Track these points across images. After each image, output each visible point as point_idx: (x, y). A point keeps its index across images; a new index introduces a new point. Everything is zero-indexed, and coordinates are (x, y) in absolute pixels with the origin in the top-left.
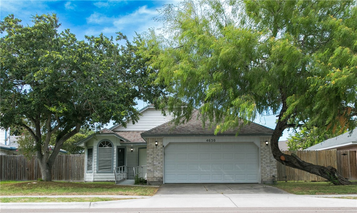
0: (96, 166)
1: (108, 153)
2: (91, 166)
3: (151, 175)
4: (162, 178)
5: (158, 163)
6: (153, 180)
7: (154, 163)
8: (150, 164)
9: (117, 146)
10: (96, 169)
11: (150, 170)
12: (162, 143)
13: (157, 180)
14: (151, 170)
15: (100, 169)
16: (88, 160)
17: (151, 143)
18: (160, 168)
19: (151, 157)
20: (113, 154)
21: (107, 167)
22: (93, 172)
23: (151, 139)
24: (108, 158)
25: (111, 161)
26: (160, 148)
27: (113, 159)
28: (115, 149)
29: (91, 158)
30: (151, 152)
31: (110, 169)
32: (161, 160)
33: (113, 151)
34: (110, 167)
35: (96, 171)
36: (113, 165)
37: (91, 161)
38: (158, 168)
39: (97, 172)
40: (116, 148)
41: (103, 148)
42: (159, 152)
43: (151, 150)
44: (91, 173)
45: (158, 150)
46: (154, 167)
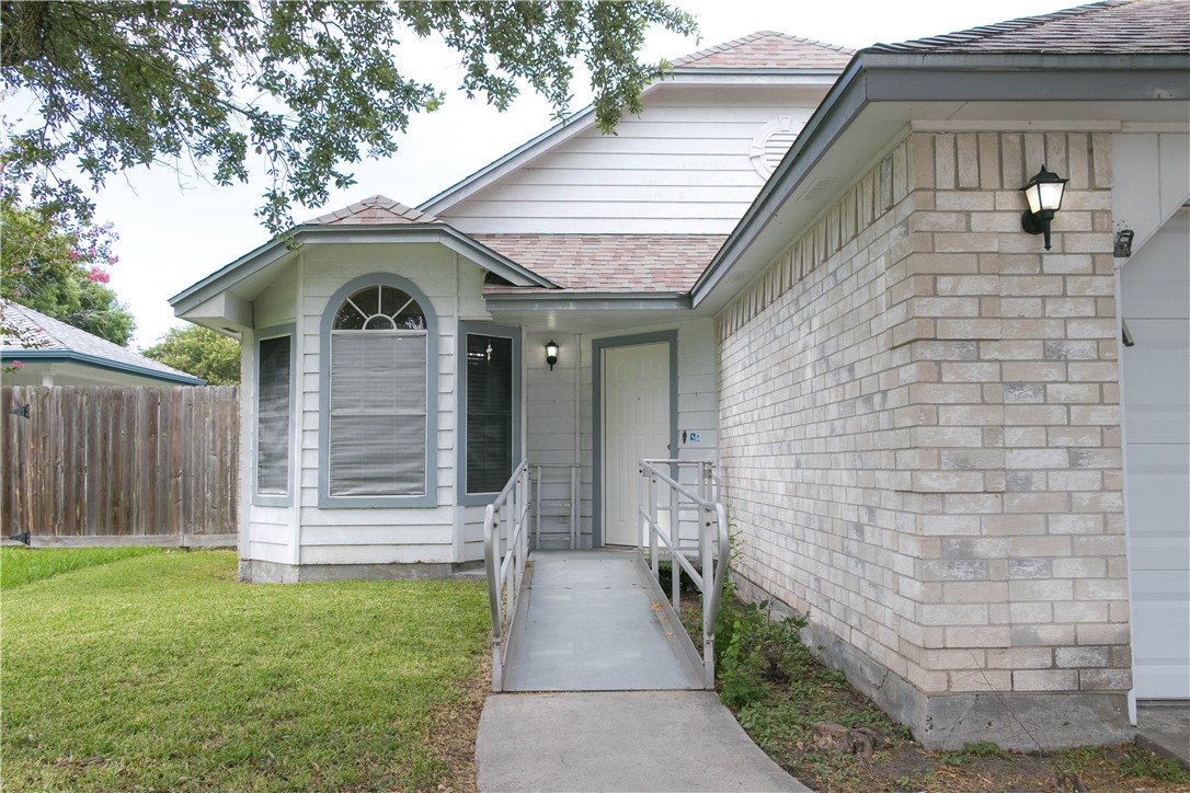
0: (312, 460)
1: (404, 373)
2: (282, 463)
3: (978, 615)
4: (1118, 653)
5: (1059, 458)
6: (999, 683)
7: (1016, 460)
8: (963, 466)
9: (463, 324)
10: (312, 479)
11: (966, 542)
12: (1097, 201)
13: (1059, 681)
14: (983, 548)
15: (340, 483)
16: (261, 421)
17: (968, 201)
18: (1091, 523)
19: (976, 372)
20: (436, 375)
21: (394, 469)
22: (297, 504)
23: (967, 148)
24: (402, 404)
25: (420, 426)
26: (1084, 263)
27: (436, 412)
28: (450, 345)
29: (282, 401)
30: (970, 308)
31: (412, 480)
32: (1099, 416)
33: (436, 356)
34: (414, 465)
35: (312, 497)
36: (435, 450)
37: (280, 425)
38: (1064, 524)
39: (324, 506)
40: (454, 332)
41: (366, 337)
42: (1067, 308)
43: (969, 285)
44: (285, 505)
45: (1053, 287)
46: (1015, 502)
